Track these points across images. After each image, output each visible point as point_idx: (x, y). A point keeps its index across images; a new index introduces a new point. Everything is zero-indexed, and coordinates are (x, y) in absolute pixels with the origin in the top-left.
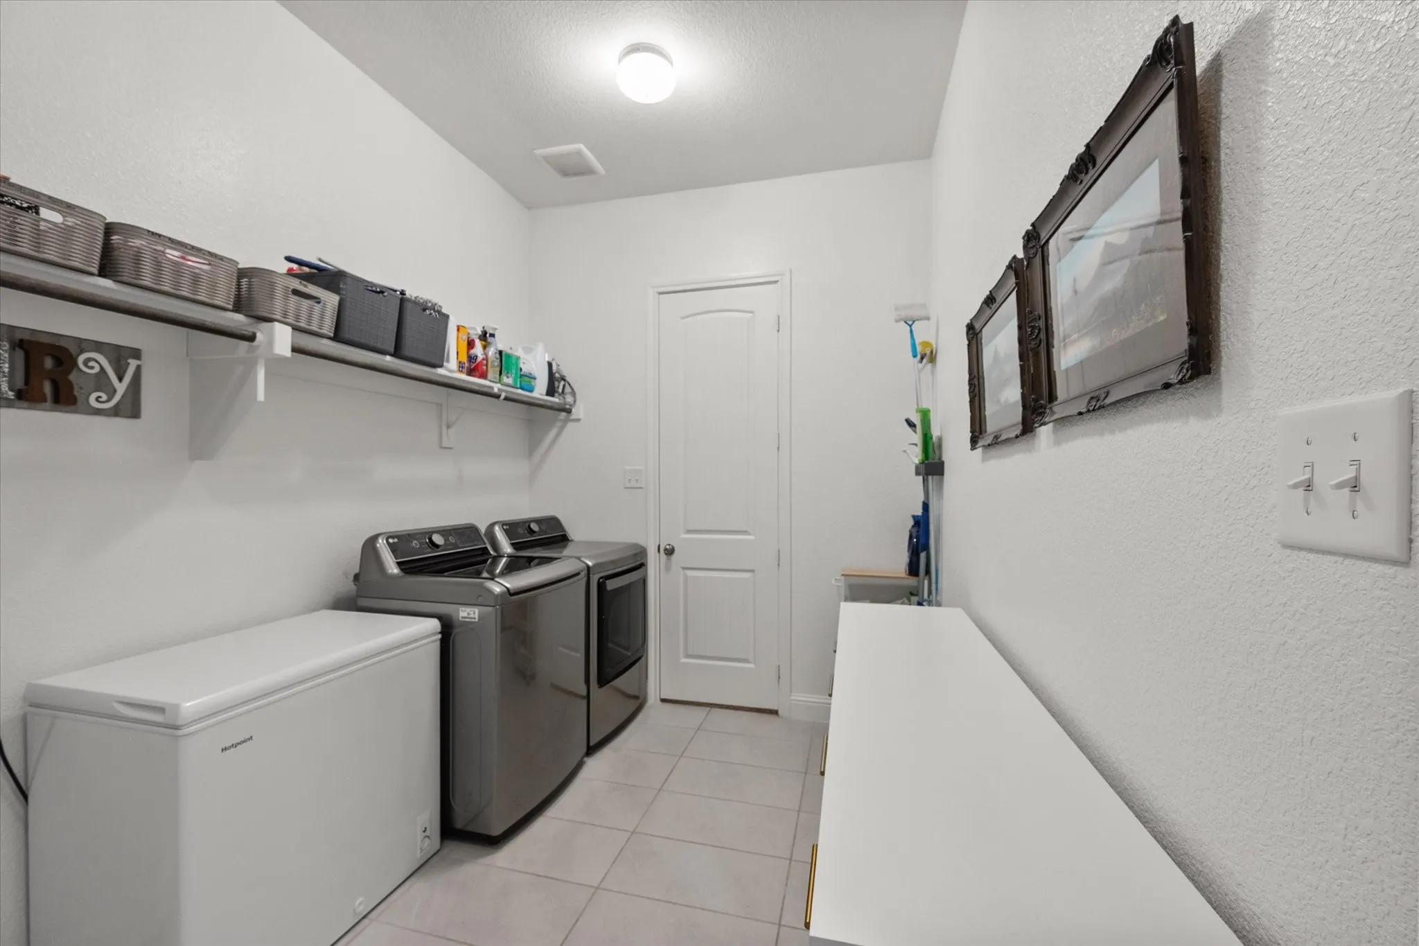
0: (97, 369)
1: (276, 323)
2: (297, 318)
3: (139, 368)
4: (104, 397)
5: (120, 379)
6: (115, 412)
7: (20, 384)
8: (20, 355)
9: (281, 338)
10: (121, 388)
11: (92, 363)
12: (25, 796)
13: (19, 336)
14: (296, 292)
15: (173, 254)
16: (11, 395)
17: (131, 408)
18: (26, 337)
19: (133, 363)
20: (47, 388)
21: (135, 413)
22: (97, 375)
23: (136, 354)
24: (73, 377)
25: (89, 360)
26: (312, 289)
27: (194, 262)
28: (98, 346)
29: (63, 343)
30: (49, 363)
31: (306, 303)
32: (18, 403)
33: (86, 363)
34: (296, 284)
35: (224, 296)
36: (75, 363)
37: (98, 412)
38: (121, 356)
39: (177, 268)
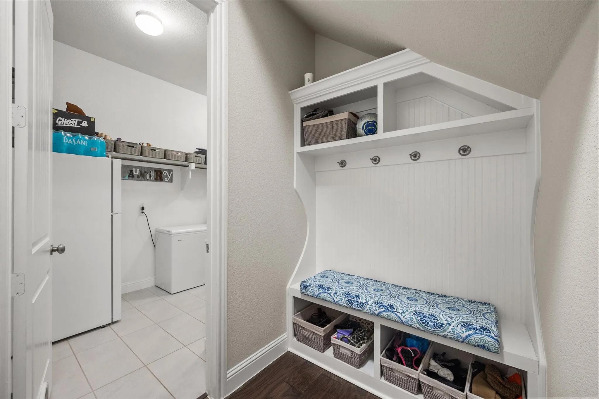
0: (166, 174)
1: (192, 163)
2: (196, 161)
3: (172, 173)
4: (167, 179)
5: (169, 175)
6: (169, 182)
7: (155, 177)
8: (155, 172)
9: (193, 166)
10: (169, 177)
11: (165, 173)
12: (155, 247)
13: (155, 169)
14: (196, 156)
15: (175, 153)
16: (154, 179)
17: (171, 181)
18: (156, 169)
19: (171, 172)
20: (159, 178)
21: (172, 182)
22: (166, 175)
23: (172, 171)
24: (162, 176)
25: (165, 172)
26: (199, 155)
27: (180, 154)
28: (166, 170)
29: (161, 170)
30: (159, 173)
31: (198, 158)
32: (155, 181)
33: (164, 173)
34: (196, 154)
35: (183, 159)
36: (163, 173)
37: (166, 182)
38: (169, 171)
39: (175, 155)
